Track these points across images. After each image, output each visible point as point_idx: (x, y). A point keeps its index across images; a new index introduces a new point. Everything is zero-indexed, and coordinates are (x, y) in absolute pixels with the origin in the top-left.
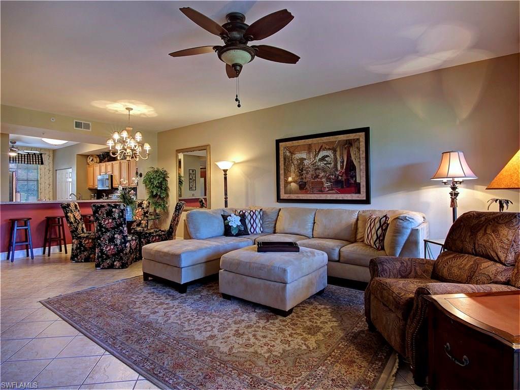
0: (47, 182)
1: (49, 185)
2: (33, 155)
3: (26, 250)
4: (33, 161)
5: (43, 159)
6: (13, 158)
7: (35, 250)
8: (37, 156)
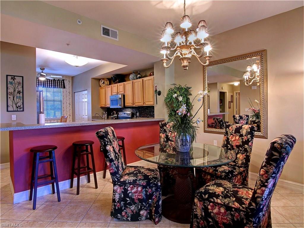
0: (68, 103)
1: (70, 104)
2: (57, 81)
3: (51, 185)
4: (58, 86)
5: (65, 84)
6: (43, 81)
7: (61, 184)
8: (60, 82)
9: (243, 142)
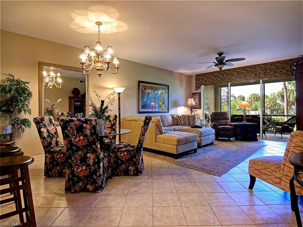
9: (111, 125)
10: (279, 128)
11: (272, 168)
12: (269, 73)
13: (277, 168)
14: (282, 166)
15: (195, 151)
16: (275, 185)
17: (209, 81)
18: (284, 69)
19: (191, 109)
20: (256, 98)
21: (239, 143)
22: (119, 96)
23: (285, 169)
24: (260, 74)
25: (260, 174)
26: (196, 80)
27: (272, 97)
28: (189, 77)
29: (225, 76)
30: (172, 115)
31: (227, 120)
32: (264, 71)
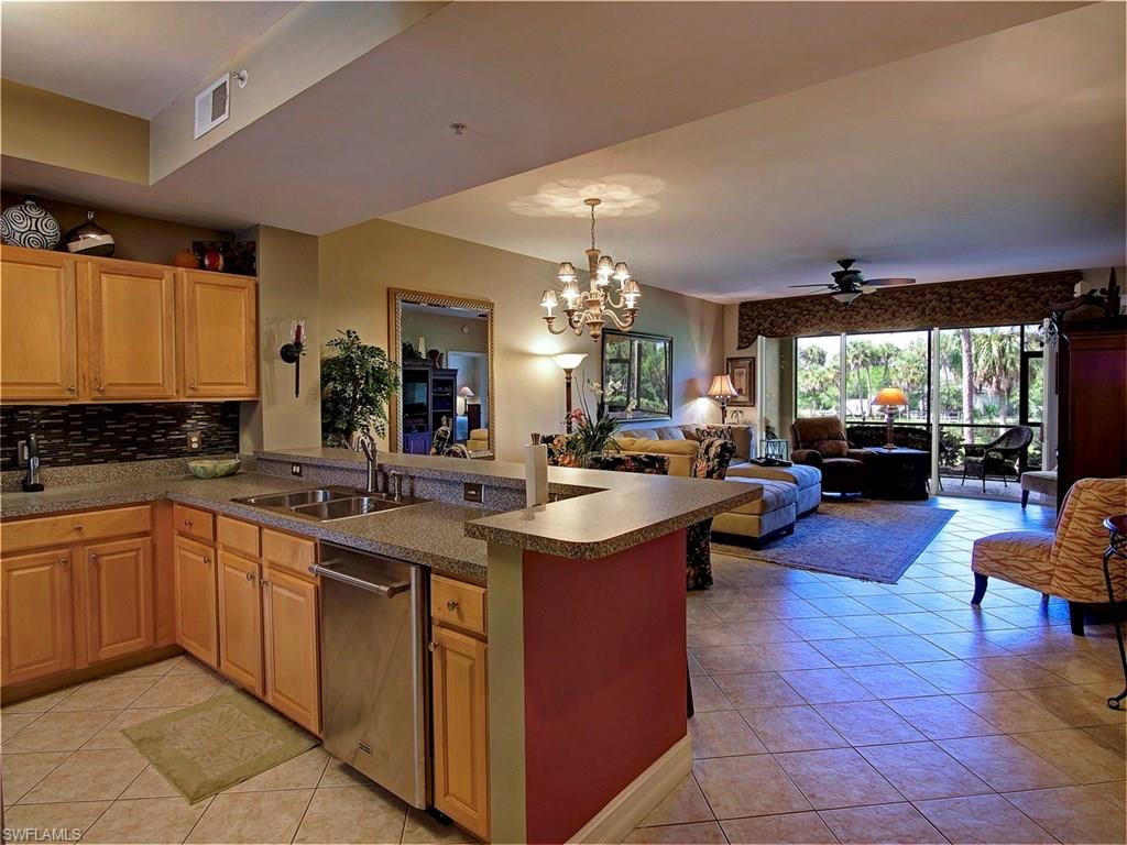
10: (976, 462)
11: (1032, 554)
12: (959, 310)
13: (1042, 553)
14: (1054, 548)
15: (789, 529)
16: (1037, 587)
17: (783, 323)
18: (1002, 302)
19: (723, 408)
20: (862, 356)
21: (883, 506)
22: (569, 378)
23: (1061, 554)
24: (934, 310)
25: (1003, 569)
26: (741, 319)
27: (915, 353)
28: (722, 309)
29: (831, 311)
30: (683, 426)
31: (841, 442)
32: (948, 304)
